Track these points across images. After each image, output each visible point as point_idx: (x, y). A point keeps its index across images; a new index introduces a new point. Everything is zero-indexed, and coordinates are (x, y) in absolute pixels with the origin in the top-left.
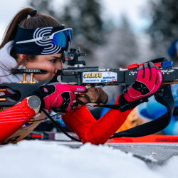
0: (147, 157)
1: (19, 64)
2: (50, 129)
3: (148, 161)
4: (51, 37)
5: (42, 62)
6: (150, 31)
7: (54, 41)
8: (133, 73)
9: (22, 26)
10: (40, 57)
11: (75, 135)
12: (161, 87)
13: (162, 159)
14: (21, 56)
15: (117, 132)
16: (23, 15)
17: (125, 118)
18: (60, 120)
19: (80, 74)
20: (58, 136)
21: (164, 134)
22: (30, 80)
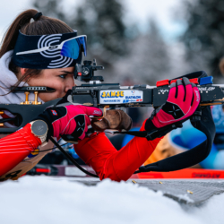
0: (181, 197)
1: (20, 80)
2: (59, 162)
3: (182, 202)
4: (60, 47)
5: (49, 78)
6: (185, 38)
7: (63, 51)
8: (163, 91)
9: (23, 32)
10: (46, 72)
11: (90, 169)
12: (198, 109)
13: (201, 198)
14: (23, 70)
15: (143, 165)
16: (24, 18)
17: (154, 148)
18: (72, 150)
19: (97, 92)
20: (70, 170)
21: (202, 167)
22: (34, 100)
